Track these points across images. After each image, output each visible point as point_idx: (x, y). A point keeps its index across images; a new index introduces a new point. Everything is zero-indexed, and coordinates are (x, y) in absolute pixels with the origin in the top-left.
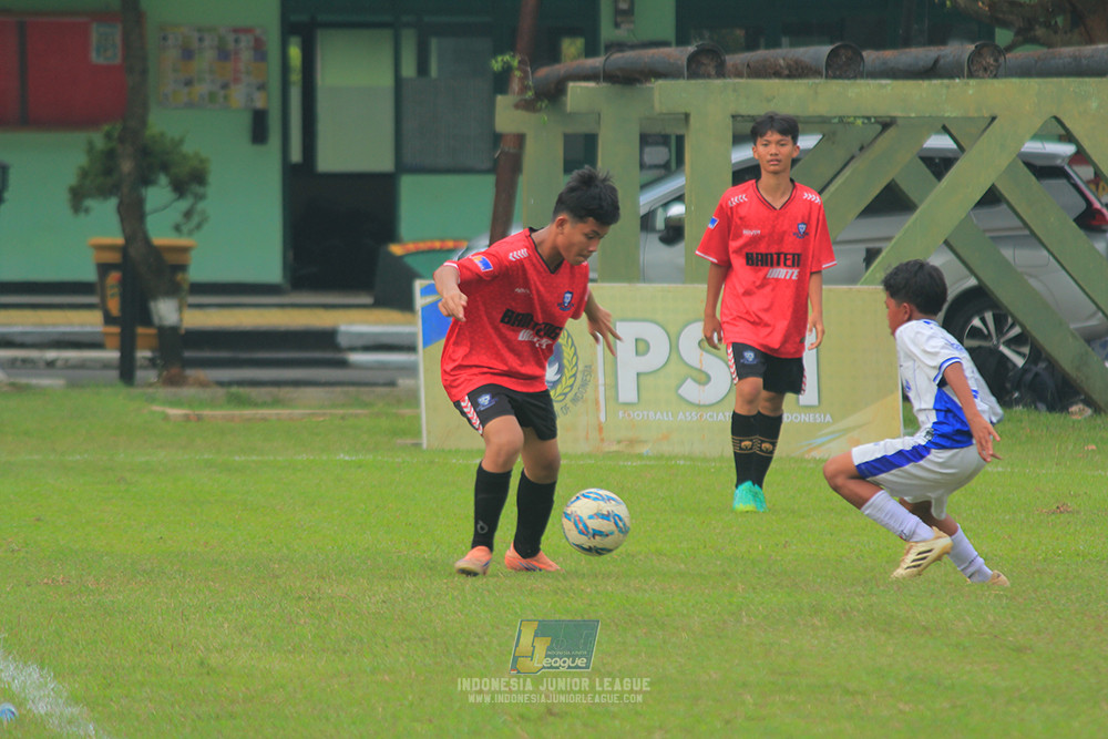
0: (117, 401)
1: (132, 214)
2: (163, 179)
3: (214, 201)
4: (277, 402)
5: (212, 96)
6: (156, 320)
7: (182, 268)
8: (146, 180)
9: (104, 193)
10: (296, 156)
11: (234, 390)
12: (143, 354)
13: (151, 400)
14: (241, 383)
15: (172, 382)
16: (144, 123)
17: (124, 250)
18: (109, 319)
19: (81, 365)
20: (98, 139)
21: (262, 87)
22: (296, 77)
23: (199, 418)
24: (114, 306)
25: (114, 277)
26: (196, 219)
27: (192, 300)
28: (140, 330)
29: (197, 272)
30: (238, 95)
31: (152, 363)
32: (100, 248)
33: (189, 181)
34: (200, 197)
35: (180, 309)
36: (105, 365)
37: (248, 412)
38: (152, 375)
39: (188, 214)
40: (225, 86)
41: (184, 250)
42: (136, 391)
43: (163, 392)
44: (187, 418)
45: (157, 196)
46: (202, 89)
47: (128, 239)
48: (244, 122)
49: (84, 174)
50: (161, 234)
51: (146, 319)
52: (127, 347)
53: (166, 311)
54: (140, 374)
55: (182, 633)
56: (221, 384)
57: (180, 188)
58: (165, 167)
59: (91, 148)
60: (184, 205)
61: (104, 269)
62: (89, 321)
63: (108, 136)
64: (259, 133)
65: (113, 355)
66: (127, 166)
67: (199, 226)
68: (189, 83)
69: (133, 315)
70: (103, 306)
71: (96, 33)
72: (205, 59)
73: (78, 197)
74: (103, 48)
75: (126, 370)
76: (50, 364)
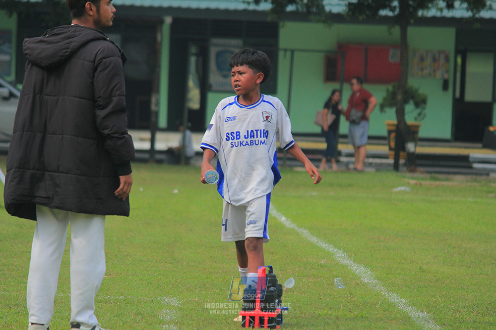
0: (391, 177)
1: (400, 114)
2: (412, 102)
3: (429, 109)
4: (447, 180)
5: (430, 75)
6: (407, 150)
7: (416, 132)
8: (406, 101)
9: (391, 106)
10: (458, 95)
11: (433, 175)
12: (402, 161)
13: (404, 177)
14: (435, 172)
15: (412, 171)
16: (406, 82)
17: (397, 126)
18: (390, 149)
19: (381, 165)
20: (390, 88)
21: (447, 71)
22: (459, 69)
23: (420, 184)
24: (393, 145)
25: (393, 135)
26: (422, 116)
27: (419, 143)
28: (402, 154)
29: (422, 134)
30: (439, 74)
31: (405, 164)
32: (389, 125)
33: (421, 102)
34: (423, 108)
35: (416, 146)
36: (389, 165)
37: (438, 183)
38: (405, 169)
39: (419, 114)
40: (434, 71)
41: (417, 127)
42: (399, 174)
43: (408, 175)
44: (416, 184)
45: (409, 108)
46: (426, 72)
47: (399, 122)
48: (441, 83)
49: (385, 99)
50: (410, 120)
51: (403, 148)
52: (397, 159)
53: (411, 147)
54: (401, 168)
55: (413, 257)
56: (428, 172)
57: (417, 105)
58: (413, 98)
59: (388, 91)
60: (418, 111)
61: (390, 132)
62: (384, 149)
63: (394, 87)
64: (445, 86)
65: (391, 161)
66: (399, 97)
67: (423, 118)
68: (422, 69)
69: (399, 148)
70: (389, 145)
71: (391, 52)
72: (428, 61)
73: (382, 107)
74: (394, 57)
75: (396, 167)
76: (370, 164)
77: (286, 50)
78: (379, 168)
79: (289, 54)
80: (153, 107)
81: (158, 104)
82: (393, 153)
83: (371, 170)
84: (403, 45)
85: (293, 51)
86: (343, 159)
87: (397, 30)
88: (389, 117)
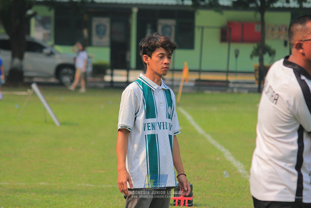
1: (261, 60)
2: (267, 53)
5: (277, 38)
8: (264, 53)
9: (256, 55)
16: (264, 42)
17: (260, 67)
18: (256, 79)
19: (251, 88)
24: (258, 76)
25: (258, 72)
28: (262, 82)
30: (282, 38)
32: (255, 66)
33: (272, 53)
34: (274, 57)
36: (255, 88)
39: (272, 60)
40: (280, 36)
46: (275, 36)
47: (261, 65)
48: (283, 42)
49: (253, 52)
57: (270, 55)
58: (268, 51)
59: (255, 48)
60: (271, 58)
61: (256, 70)
63: (258, 46)
64: (286, 44)
65: (256, 86)
66: (261, 52)
68: (273, 35)
70: (256, 77)
71: (256, 26)
72: (276, 31)
73: (252, 56)
74: (258, 29)
75: (259, 90)
76: (246, 88)
77: (199, 27)
79: (200, 30)
80: (128, 59)
81: (130, 57)
82: (257, 82)
83: (246, 91)
84: (262, 22)
85: (203, 28)
86: (231, 85)
88: (256, 62)
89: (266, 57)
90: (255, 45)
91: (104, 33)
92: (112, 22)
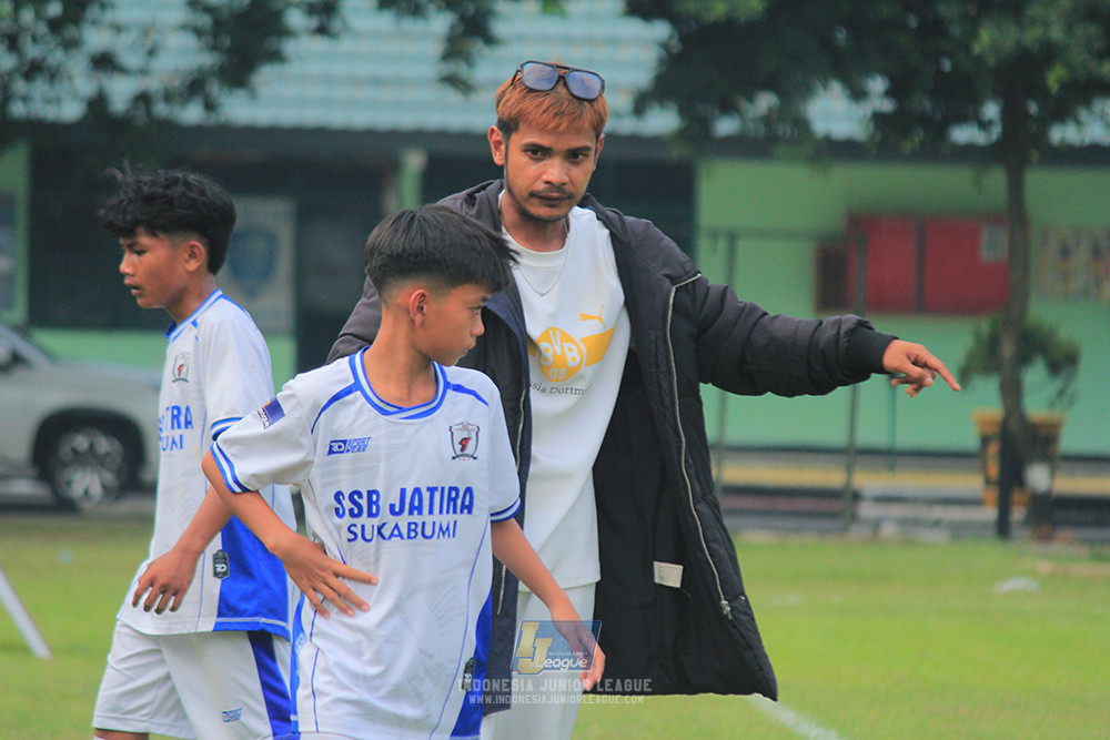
0: (991, 553)
1: (1012, 392)
2: (1040, 361)
5: (1086, 292)
6: (1029, 485)
7: (1054, 440)
8: (1024, 359)
9: (987, 371)
11: (1099, 548)
12: (1018, 514)
13: (1024, 554)
14: (1105, 542)
15: (1045, 538)
16: (1023, 309)
17: (1005, 424)
18: (988, 482)
23: (1066, 573)
24: (994, 470)
25: (993, 449)
26: (1067, 397)
27: (1062, 467)
28: (1016, 495)
29: (1068, 443)
31: (1026, 522)
32: (984, 422)
33: (1063, 362)
34: (1070, 378)
35: (1053, 474)
36: (983, 526)
38: (1026, 533)
39: (1061, 393)
40: (1098, 282)
41: (1056, 425)
42: (1010, 547)
43: (1034, 548)
44: (1055, 572)
46: (1077, 283)
47: (1008, 413)
49: (971, 358)
50: (1037, 405)
51: (1019, 482)
52: (1004, 507)
53: (1038, 477)
54: (1015, 532)
56: (1085, 542)
57: (1054, 368)
58: (1042, 350)
59: (978, 335)
60: (1057, 384)
61: (985, 440)
62: (970, 483)
63: (993, 323)
65: (990, 513)
66: (1008, 350)
67: (1071, 403)
68: (1066, 278)
69: (1010, 479)
70: (984, 470)
71: (986, 234)
72: (1081, 258)
73: (965, 375)
74: (992, 247)
75: (1003, 528)
76: (937, 524)
77: (714, 235)
78: (959, 531)
79: (722, 244)
82: (993, 494)
83: (939, 537)
84: (1015, 214)
85: (732, 238)
86: (867, 510)
87: (997, 180)
88: (986, 402)
89: (1035, 377)
90: (985, 325)
91: (266, 272)
92: (304, 219)
